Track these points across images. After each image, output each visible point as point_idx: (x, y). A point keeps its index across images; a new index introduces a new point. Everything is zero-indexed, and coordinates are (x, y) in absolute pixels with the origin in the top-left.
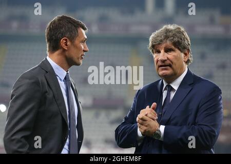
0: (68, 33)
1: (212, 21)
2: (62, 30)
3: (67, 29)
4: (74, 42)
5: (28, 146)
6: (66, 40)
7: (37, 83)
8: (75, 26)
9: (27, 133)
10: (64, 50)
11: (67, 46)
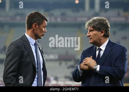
0: (38, 21)
1: (119, 15)
2: (35, 19)
3: (37, 19)
4: (40, 26)
5: (15, 80)
6: (36, 25)
7: (18, 47)
8: (42, 18)
9: (14, 74)
10: (34, 30)
11: (36, 28)
